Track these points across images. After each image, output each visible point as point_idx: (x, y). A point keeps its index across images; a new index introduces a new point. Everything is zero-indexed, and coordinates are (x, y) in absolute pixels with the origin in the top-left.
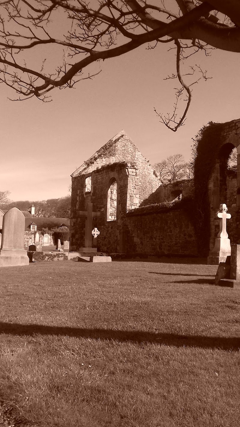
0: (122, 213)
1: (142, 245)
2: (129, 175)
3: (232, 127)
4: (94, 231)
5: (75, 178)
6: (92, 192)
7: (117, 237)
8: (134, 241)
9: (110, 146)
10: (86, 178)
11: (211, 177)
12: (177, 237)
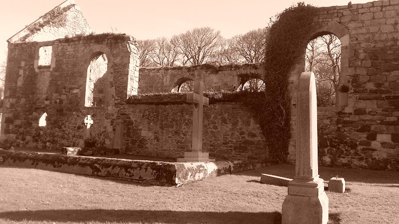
1: (158, 140)
2: (131, 51)
3: (334, 13)
4: (87, 119)
5: (16, 45)
6: (53, 66)
7: (105, 128)
8: (140, 135)
9: (59, 13)
10: (41, 47)
11: (294, 68)
12: (228, 135)
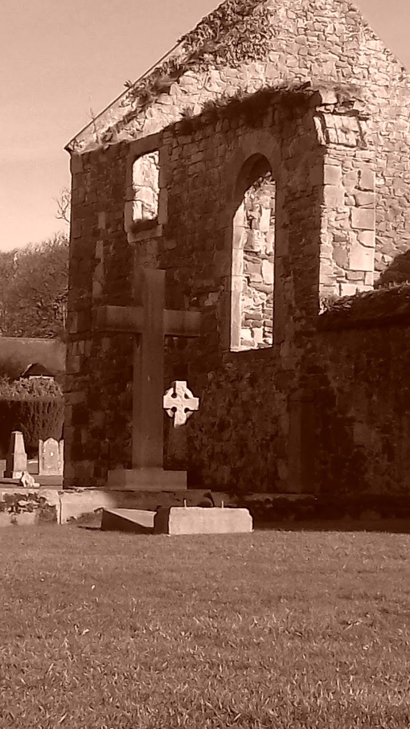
0: (298, 313)
1: (391, 457)
2: (328, 141)
4: (174, 395)
6: (163, 220)
7: (275, 420)
8: (352, 441)
9: (240, 13)
10: (137, 157)
